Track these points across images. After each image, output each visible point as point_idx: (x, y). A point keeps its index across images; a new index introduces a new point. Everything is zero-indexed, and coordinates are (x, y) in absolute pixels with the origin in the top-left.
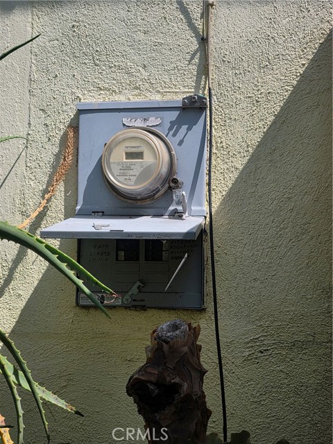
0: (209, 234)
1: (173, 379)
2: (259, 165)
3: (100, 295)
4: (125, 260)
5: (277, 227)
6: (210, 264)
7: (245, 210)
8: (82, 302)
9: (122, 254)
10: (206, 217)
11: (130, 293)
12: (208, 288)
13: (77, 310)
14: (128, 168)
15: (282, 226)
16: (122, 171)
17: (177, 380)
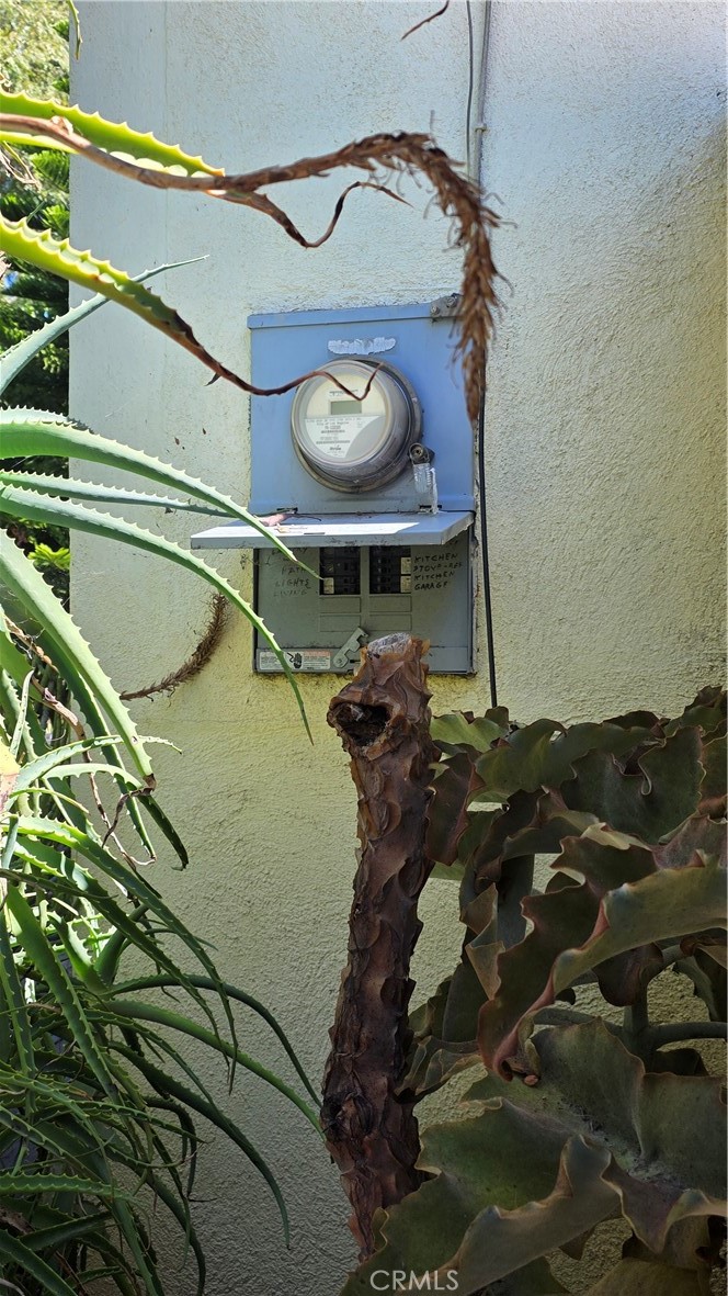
0: (480, 543)
1: (382, 698)
2: (567, 419)
3: (294, 653)
4: (336, 593)
5: (599, 527)
6: (483, 596)
7: (544, 497)
8: (262, 667)
9: (330, 582)
10: (474, 514)
11: (345, 649)
12: (481, 639)
13: (256, 681)
14: (337, 430)
15: (608, 524)
16: (325, 435)
17: (387, 700)
